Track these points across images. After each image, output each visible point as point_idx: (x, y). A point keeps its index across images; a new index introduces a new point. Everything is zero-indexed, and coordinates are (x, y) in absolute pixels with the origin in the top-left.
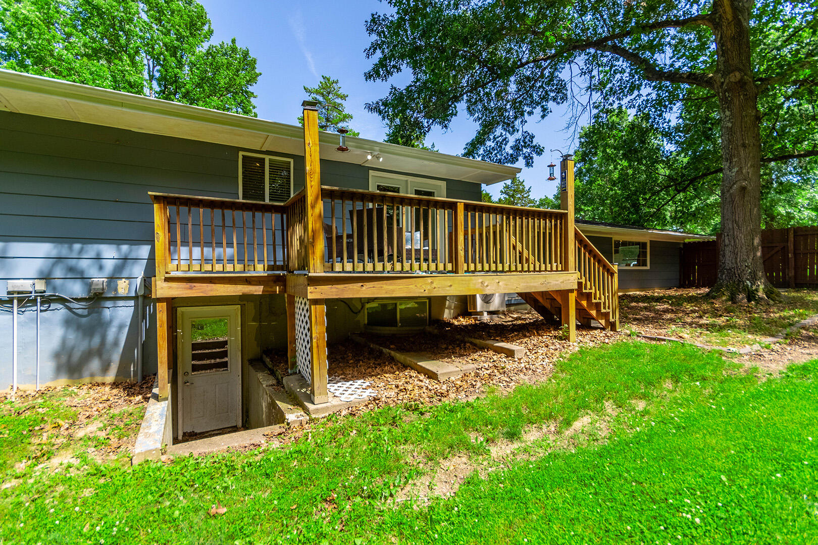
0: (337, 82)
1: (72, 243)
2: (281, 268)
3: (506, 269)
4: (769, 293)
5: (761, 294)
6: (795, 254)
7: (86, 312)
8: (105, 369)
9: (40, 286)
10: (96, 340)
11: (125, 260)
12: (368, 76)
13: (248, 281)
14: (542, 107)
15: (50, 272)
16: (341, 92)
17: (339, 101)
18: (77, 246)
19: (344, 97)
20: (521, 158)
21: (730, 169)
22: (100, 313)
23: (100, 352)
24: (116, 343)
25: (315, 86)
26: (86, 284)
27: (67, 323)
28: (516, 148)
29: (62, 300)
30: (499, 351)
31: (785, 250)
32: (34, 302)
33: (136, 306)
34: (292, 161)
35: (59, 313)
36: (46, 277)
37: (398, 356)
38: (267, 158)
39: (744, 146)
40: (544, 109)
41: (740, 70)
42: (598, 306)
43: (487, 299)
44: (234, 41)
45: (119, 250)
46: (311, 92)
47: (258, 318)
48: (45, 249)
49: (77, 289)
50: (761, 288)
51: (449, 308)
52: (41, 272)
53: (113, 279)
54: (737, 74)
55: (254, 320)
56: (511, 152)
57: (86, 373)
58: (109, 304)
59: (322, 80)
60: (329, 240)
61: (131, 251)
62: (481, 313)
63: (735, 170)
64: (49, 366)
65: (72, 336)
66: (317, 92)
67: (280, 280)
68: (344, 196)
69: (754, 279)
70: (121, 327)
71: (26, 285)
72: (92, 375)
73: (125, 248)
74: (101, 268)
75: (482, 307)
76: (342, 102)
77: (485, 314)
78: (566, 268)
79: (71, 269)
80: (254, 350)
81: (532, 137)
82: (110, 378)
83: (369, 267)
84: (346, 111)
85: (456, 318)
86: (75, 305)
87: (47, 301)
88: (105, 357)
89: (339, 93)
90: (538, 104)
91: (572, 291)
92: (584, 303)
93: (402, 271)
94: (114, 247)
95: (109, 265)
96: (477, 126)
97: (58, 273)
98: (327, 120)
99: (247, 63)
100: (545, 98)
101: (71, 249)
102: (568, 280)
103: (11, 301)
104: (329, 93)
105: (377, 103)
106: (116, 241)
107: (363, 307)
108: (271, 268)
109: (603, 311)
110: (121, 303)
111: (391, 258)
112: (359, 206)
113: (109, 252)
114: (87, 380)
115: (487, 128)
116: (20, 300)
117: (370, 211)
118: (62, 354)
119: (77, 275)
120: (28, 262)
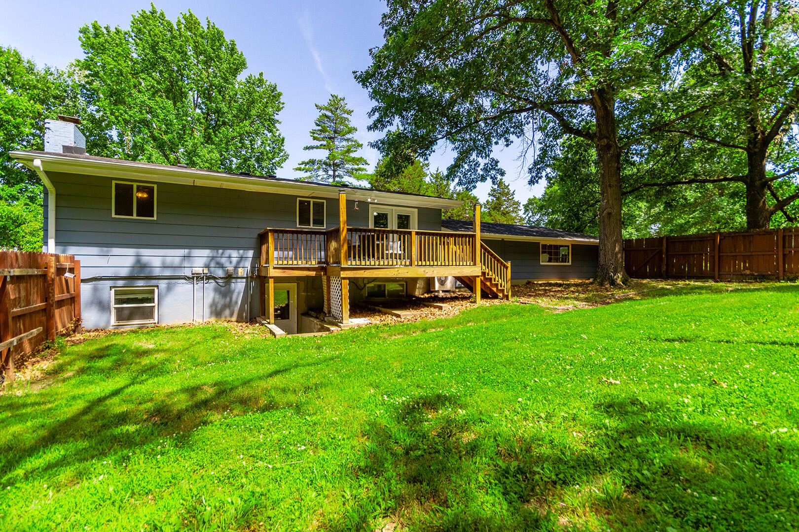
0: (344, 99)
1: (218, 250)
2: (324, 263)
3: (439, 264)
4: (625, 282)
5: (619, 281)
6: (667, 255)
7: (223, 285)
8: (231, 315)
9: (206, 271)
10: (228, 299)
11: (241, 258)
12: (370, 128)
13: (308, 269)
14: (505, 138)
15: (209, 264)
16: (348, 107)
17: (345, 116)
18: (220, 251)
19: (350, 112)
20: (488, 178)
21: (603, 201)
22: (230, 285)
23: (229, 306)
24: (236, 303)
25: (325, 103)
26: (224, 270)
27: (216, 290)
28: (485, 169)
29: (214, 278)
30: (435, 307)
31: (660, 252)
32: (202, 279)
33: (247, 282)
34: (325, 201)
35: (212, 284)
36: (207, 266)
37: (383, 310)
38: (312, 201)
39: (610, 186)
40: (507, 140)
41: (607, 138)
42: (496, 285)
43: (442, 282)
44: (261, 74)
45: (239, 253)
46: (321, 109)
47: (306, 291)
48: (206, 252)
49: (220, 273)
50: (619, 277)
51: (419, 288)
52: (205, 264)
53: (236, 268)
54: (605, 140)
55: (304, 292)
56: (481, 173)
57: (223, 316)
58: (234, 280)
59: (331, 98)
60: (349, 248)
61: (244, 253)
62: (438, 291)
63: (605, 201)
64: (207, 311)
65: (217, 296)
66: (326, 109)
67: (323, 269)
68: (356, 230)
69: (615, 272)
70: (239, 293)
71: (200, 270)
72: (226, 317)
73: (241, 252)
74: (231, 262)
75: (439, 287)
76: (349, 116)
77: (441, 292)
78: (475, 264)
79: (218, 263)
80: (304, 308)
81: (497, 162)
82: (234, 318)
83: (363, 263)
84: (351, 125)
85: (423, 294)
86: (220, 281)
87: (208, 278)
88: (232, 308)
89: (346, 108)
90: (501, 136)
91: (478, 276)
92: (488, 284)
93: (388, 265)
94: (236, 251)
95: (234, 260)
96: (455, 154)
97: (212, 265)
98: (335, 132)
99: (274, 96)
100: (507, 131)
101: (217, 252)
102: (475, 271)
103: (193, 278)
104: (337, 109)
105: (377, 142)
106: (238, 248)
107: (365, 286)
108: (319, 263)
109: (499, 288)
110: (239, 280)
111: (378, 258)
112: (364, 233)
113: (235, 254)
114: (223, 319)
115: (463, 156)
116: (197, 278)
117: (368, 236)
118: (213, 305)
119: (220, 266)
120: (200, 259)
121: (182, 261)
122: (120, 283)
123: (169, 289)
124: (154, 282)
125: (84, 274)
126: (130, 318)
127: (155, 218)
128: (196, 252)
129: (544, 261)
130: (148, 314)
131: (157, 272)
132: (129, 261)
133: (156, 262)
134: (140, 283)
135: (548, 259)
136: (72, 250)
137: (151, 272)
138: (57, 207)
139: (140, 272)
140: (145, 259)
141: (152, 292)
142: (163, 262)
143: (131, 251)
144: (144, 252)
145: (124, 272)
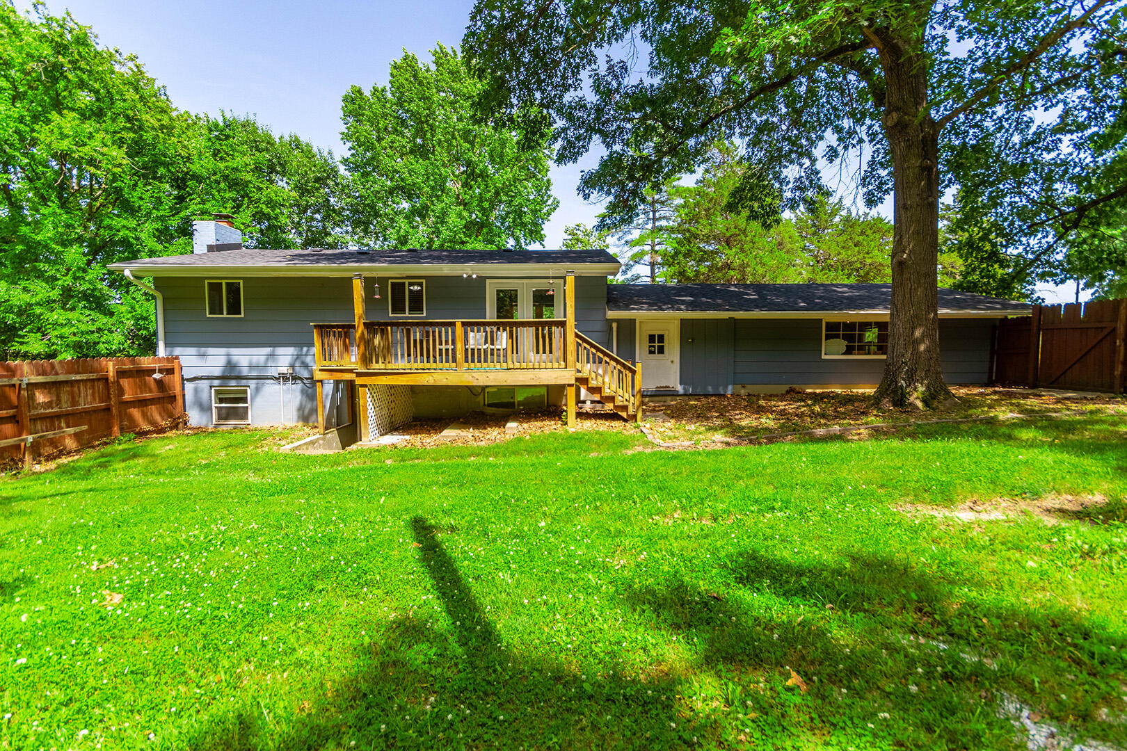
1: (302, 347)
5: (915, 398)
7: (309, 387)
9: (290, 371)
10: (315, 404)
15: (294, 364)
18: (305, 349)
26: (309, 371)
27: (303, 391)
29: (300, 379)
32: (289, 379)
34: (424, 281)
35: (299, 385)
36: (292, 366)
38: (407, 282)
48: (291, 350)
49: (305, 373)
52: (291, 363)
57: (309, 421)
64: (295, 415)
65: (304, 398)
69: (911, 379)
70: (327, 396)
71: (284, 370)
72: (313, 422)
79: (303, 363)
86: (305, 382)
87: (294, 379)
97: (297, 364)
101: (302, 350)
103: (279, 378)
114: (311, 424)
116: (283, 378)
118: (301, 409)
119: (306, 366)
120: (285, 357)
121: (267, 359)
122: (216, 382)
123: (257, 390)
124: (244, 382)
125: (187, 374)
126: (227, 418)
127: (242, 316)
128: (280, 350)
129: (832, 351)
130: (242, 414)
131: (245, 372)
132: (222, 361)
133: (244, 361)
134: (233, 383)
135: (844, 349)
136: (178, 351)
137: (240, 372)
138: (164, 310)
139: (231, 373)
140: (235, 359)
141: (245, 392)
142: (250, 362)
143: (223, 351)
144: (234, 351)
145: (217, 372)
